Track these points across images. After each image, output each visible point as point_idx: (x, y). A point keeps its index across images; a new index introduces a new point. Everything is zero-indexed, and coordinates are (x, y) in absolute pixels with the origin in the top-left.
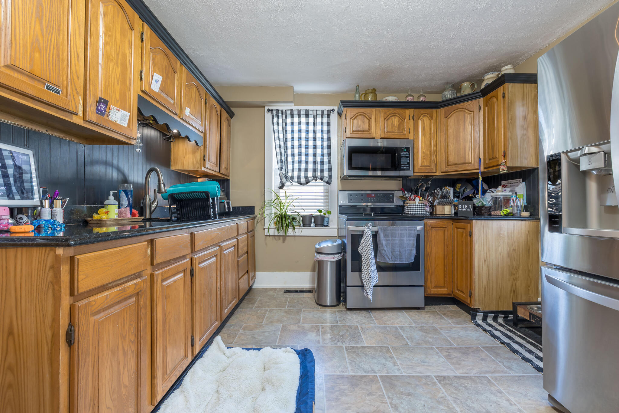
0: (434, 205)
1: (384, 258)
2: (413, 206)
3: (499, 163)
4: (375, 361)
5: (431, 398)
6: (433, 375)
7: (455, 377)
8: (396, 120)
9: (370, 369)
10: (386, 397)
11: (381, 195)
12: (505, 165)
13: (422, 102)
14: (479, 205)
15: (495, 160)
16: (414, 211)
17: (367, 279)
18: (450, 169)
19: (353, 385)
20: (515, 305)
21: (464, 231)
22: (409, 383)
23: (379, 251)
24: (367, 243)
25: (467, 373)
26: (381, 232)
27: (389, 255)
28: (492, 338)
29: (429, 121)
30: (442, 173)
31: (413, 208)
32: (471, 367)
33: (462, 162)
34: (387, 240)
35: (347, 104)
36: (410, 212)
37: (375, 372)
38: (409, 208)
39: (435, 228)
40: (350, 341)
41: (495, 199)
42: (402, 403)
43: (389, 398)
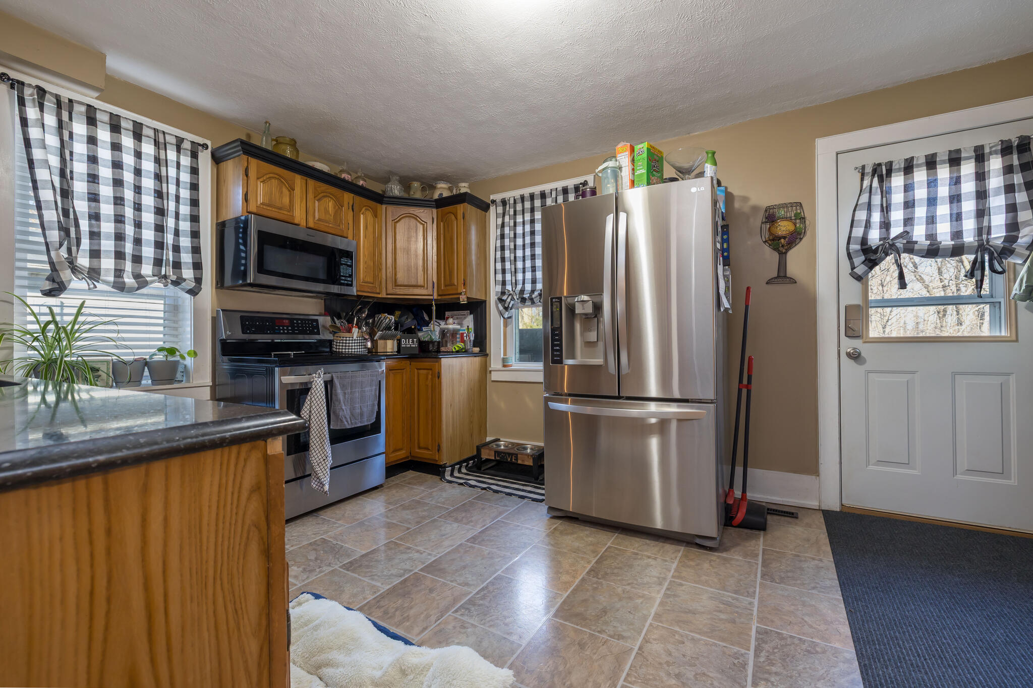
0: (375, 339)
1: (342, 421)
2: (349, 340)
3: (459, 292)
4: (397, 561)
5: (482, 559)
6: (463, 541)
7: (480, 532)
8: (331, 204)
9: (402, 571)
10: (449, 582)
11: (299, 322)
12: (465, 294)
13: (362, 187)
14: (427, 339)
15: (453, 287)
16: (350, 347)
17: (322, 460)
18: (400, 291)
19: (405, 596)
20: (479, 449)
21: (430, 372)
22: (453, 560)
23: (334, 412)
24: (319, 402)
25: (485, 525)
26: (336, 381)
27: (347, 417)
28: (471, 488)
29: (372, 219)
30: (387, 294)
31: (349, 343)
32: (482, 519)
33: (413, 283)
34: (345, 393)
35: (249, 149)
36: (344, 350)
37: (411, 571)
38: (343, 343)
39: (393, 371)
40: (338, 559)
41: (443, 333)
42: (466, 578)
43: (452, 581)
